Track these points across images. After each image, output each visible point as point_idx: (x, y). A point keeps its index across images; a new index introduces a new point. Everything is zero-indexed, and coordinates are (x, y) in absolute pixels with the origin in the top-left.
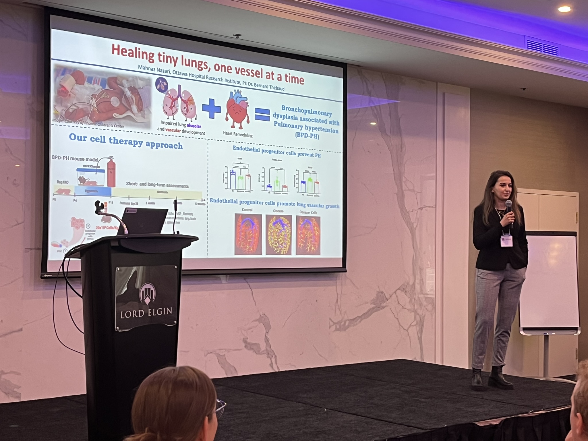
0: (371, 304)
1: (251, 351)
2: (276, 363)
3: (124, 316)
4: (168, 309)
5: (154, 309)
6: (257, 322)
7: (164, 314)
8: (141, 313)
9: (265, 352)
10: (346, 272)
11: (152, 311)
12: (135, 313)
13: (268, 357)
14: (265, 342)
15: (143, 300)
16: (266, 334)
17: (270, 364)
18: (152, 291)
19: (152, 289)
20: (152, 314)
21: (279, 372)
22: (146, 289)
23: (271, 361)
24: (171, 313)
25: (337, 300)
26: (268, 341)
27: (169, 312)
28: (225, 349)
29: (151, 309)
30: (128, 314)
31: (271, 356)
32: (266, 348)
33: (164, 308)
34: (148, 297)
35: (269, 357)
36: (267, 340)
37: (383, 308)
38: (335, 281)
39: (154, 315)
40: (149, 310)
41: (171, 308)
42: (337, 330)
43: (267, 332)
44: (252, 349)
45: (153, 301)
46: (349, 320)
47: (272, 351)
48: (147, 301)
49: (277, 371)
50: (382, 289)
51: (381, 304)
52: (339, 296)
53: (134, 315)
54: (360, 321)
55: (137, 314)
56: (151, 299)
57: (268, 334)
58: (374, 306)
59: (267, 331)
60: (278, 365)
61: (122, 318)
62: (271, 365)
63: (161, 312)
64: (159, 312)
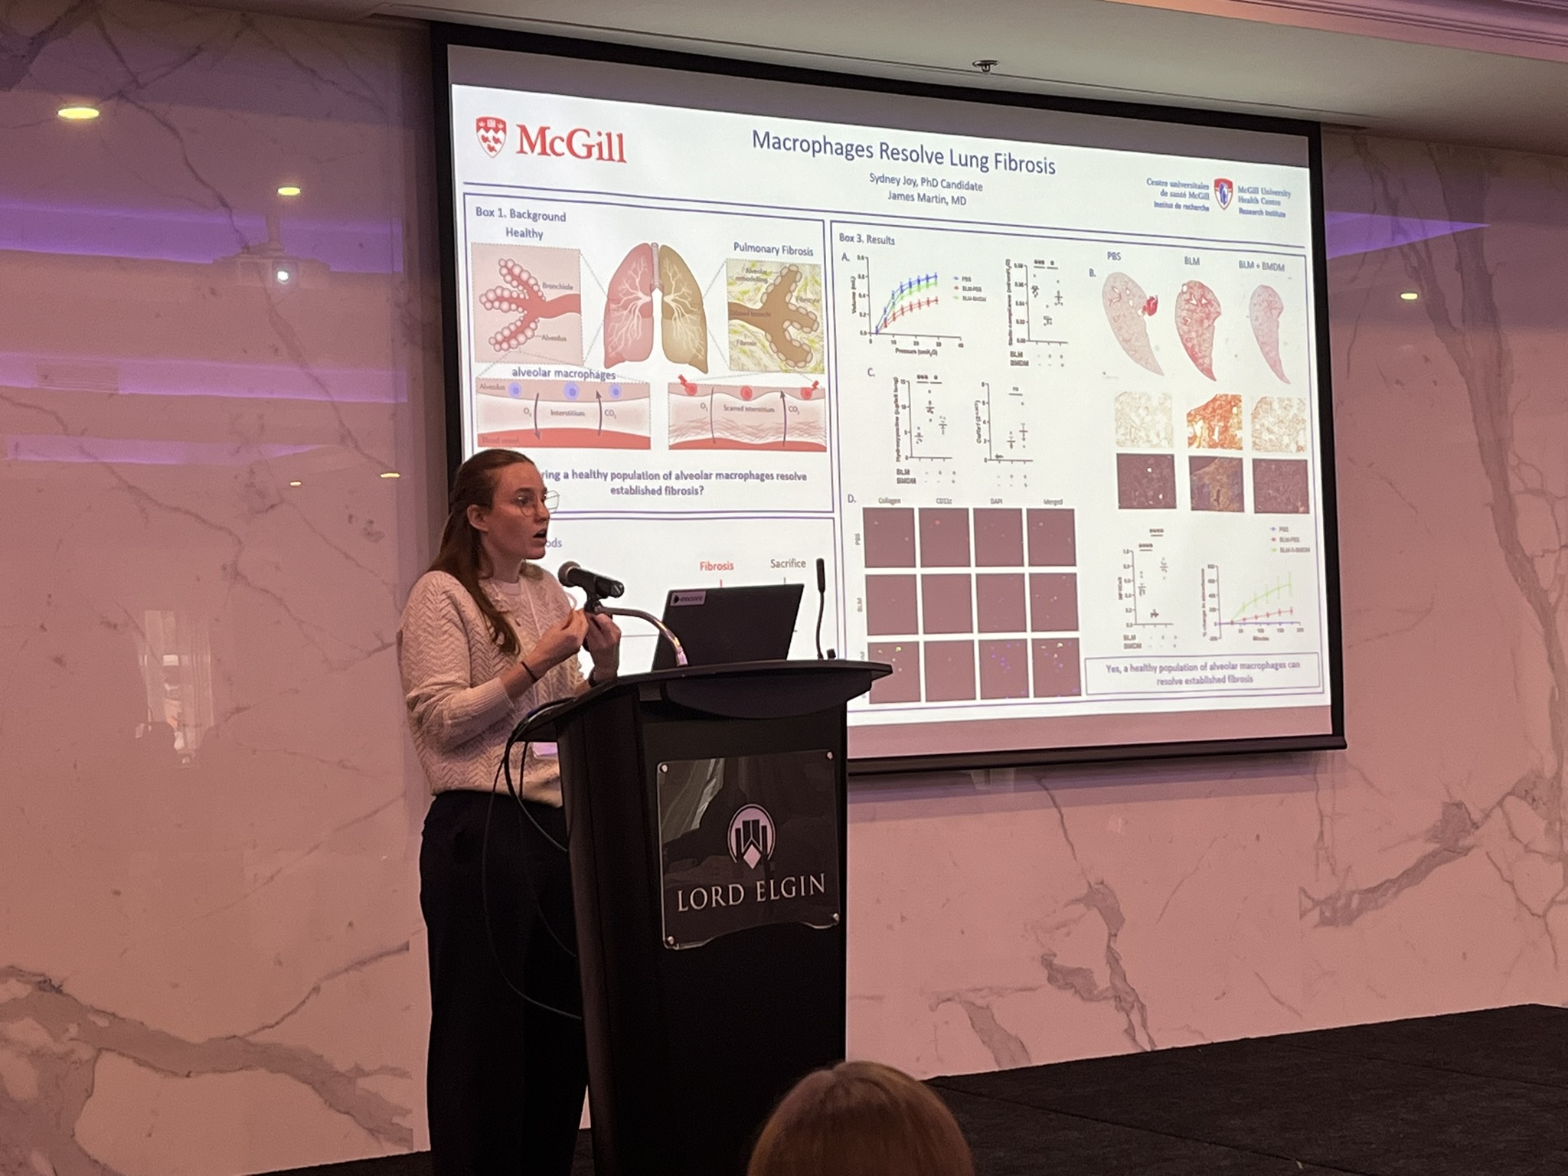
0: (1428, 841)
1: (1068, 994)
2: (1144, 1025)
3: (686, 902)
4: (812, 878)
5: (772, 883)
6: (1081, 907)
7: (803, 892)
8: (736, 895)
9: (1110, 994)
10: (1345, 747)
11: (767, 887)
12: (717, 892)
13: (1120, 1009)
14: (1108, 962)
15: (740, 855)
16: (1109, 941)
17: (1126, 1031)
18: (764, 828)
19: (764, 821)
20: (766, 894)
21: (1153, 1052)
22: (746, 824)
23: (1130, 1020)
24: (822, 890)
25: (1321, 833)
26: (1117, 961)
28: (991, 988)
29: (763, 882)
30: (699, 898)
31: (1127, 1006)
32: (1111, 982)
33: (802, 878)
34: (752, 846)
35: (1124, 1009)
36: (1113, 959)
37: (1467, 851)
38: (1311, 776)
39: (773, 897)
40: (759, 884)
41: (822, 875)
42: (1324, 922)
43: (1113, 936)
44: (1073, 986)
45: (769, 857)
46: (1360, 892)
47: (1128, 990)
48: (752, 857)
49: (1149, 1049)
50: (1459, 797)
51: (1457, 840)
52: (1326, 821)
53: (717, 900)
54: (1396, 894)
55: (725, 896)
56: (763, 853)
57: (1115, 942)
58: (1437, 846)
59: (1113, 933)
60: (1149, 1031)
61: (681, 909)
62: (1130, 1032)
63: (794, 888)
64: (789, 888)
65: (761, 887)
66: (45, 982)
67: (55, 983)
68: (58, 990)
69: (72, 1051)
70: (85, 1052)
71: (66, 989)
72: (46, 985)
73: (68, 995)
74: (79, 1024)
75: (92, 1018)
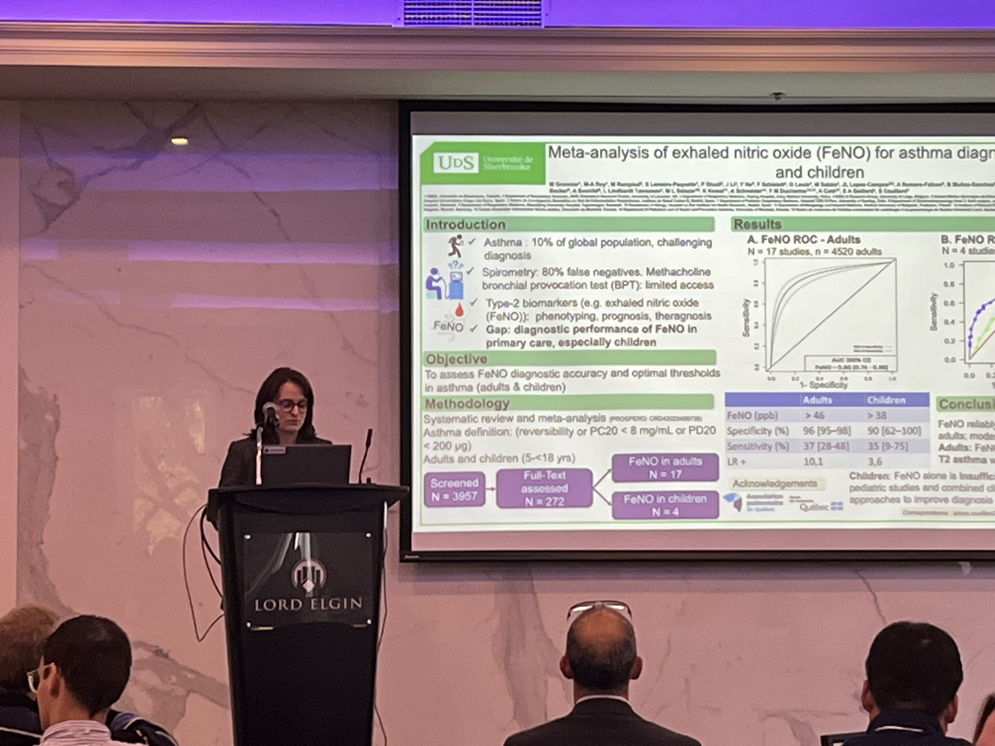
3: (261, 606)
4: (353, 600)
5: (322, 601)
7: (345, 607)
8: (296, 604)
11: (319, 603)
12: (283, 603)
15: (301, 585)
18: (318, 572)
19: (318, 567)
22: (305, 568)
24: (360, 606)
27: (355, 605)
28: (811, 711)
29: (316, 600)
30: (270, 605)
33: (345, 600)
34: (309, 582)
39: (323, 607)
41: (360, 599)
45: (322, 586)
48: (309, 586)
53: (283, 607)
55: (289, 604)
56: (317, 584)
61: (257, 609)
63: (338, 605)
64: (335, 604)
65: (315, 602)
66: (158, 651)
67: (165, 651)
68: (166, 656)
69: (173, 690)
70: (180, 691)
71: (171, 656)
72: (159, 652)
73: (172, 660)
74: (177, 677)
75: (186, 673)
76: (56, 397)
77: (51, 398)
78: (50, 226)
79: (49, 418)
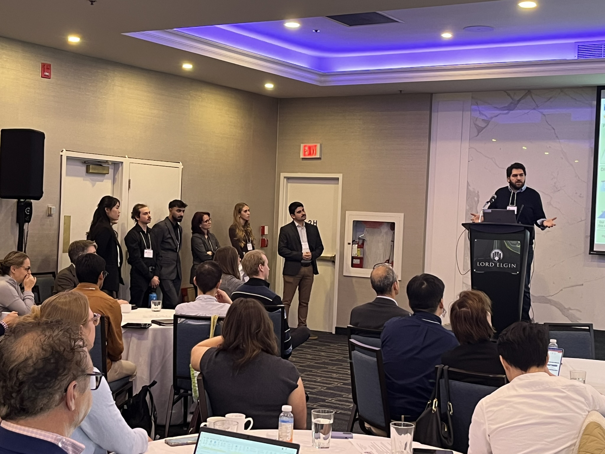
3: (479, 264)
5: (501, 264)
7: (510, 267)
8: (492, 265)
15: (494, 258)
18: (500, 254)
19: (500, 252)
20: (500, 265)
22: (495, 252)
27: (513, 266)
30: (483, 264)
33: (510, 264)
34: (497, 257)
39: (501, 266)
40: (498, 264)
41: (515, 265)
48: (497, 258)
53: (487, 265)
55: (489, 265)
56: (500, 258)
63: (507, 266)
64: (506, 265)
76: (478, 192)
77: (477, 192)
78: (480, 134)
79: (476, 199)
